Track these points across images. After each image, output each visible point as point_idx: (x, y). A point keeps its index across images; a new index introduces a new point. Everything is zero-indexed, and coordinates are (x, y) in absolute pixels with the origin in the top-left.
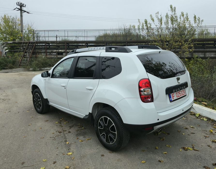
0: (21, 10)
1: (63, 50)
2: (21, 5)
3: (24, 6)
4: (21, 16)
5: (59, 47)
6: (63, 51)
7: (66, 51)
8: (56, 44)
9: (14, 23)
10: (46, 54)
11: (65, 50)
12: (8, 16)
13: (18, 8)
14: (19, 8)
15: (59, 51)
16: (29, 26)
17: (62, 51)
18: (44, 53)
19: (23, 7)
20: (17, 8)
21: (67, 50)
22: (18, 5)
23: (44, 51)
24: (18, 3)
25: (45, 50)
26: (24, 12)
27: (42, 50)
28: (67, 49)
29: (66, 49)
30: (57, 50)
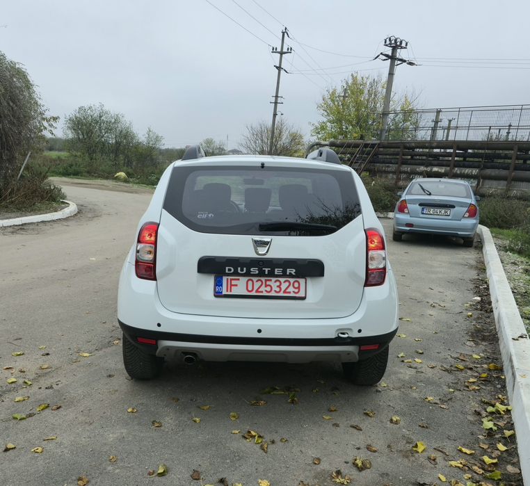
0: (392, 58)
1: (444, 168)
2: (396, 45)
3: (404, 45)
4: (389, 74)
5: (438, 159)
6: (443, 171)
7: (451, 170)
8: (427, 150)
9: (373, 93)
10: (397, 177)
11: (448, 168)
12: (362, 78)
13: (387, 53)
14: (390, 53)
15: (431, 170)
16: (406, 100)
17: (440, 171)
18: (394, 173)
19: (402, 48)
20: (381, 54)
21: (456, 169)
22: (386, 45)
23: (393, 167)
24: (388, 40)
25: (397, 165)
26: (399, 62)
27: (391, 165)
28: (455, 166)
29: (452, 165)
30: (427, 166)
